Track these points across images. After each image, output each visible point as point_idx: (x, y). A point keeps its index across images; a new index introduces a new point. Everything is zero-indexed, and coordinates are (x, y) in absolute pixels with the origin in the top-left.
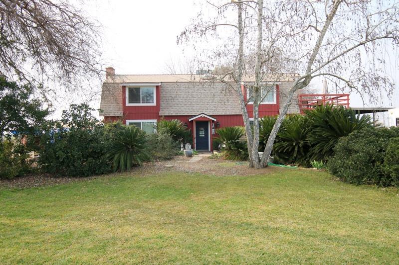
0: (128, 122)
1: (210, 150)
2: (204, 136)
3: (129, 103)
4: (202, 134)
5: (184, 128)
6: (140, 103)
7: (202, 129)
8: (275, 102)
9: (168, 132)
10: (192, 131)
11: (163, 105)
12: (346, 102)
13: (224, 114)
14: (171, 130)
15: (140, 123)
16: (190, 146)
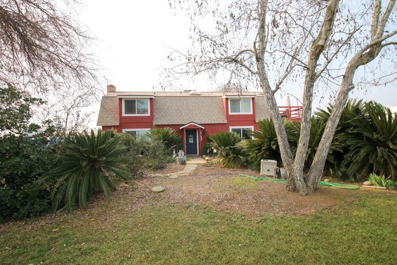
0: (124, 131)
1: (198, 154)
2: (193, 142)
3: (125, 113)
4: (191, 141)
5: (176, 135)
6: (135, 113)
7: (191, 136)
8: (251, 113)
9: (160, 139)
10: (183, 138)
11: (156, 115)
13: (209, 123)
14: (164, 137)
15: (136, 132)
16: (183, 153)
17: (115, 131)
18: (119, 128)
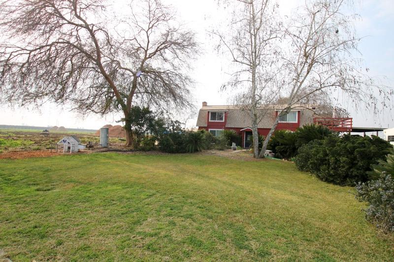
0: (210, 130)
3: (211, 120)
4: (249, 139)
6: (216, 120)
7: (249, 135)
8: (297, 122)
11: (227, 122)
12: (350, 123)
15: (215, 131)
16: (235, 144)
17: (205, 130)
18: (207, 128)
